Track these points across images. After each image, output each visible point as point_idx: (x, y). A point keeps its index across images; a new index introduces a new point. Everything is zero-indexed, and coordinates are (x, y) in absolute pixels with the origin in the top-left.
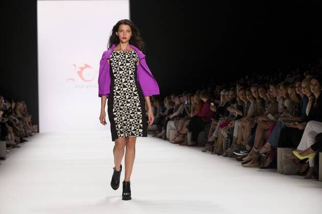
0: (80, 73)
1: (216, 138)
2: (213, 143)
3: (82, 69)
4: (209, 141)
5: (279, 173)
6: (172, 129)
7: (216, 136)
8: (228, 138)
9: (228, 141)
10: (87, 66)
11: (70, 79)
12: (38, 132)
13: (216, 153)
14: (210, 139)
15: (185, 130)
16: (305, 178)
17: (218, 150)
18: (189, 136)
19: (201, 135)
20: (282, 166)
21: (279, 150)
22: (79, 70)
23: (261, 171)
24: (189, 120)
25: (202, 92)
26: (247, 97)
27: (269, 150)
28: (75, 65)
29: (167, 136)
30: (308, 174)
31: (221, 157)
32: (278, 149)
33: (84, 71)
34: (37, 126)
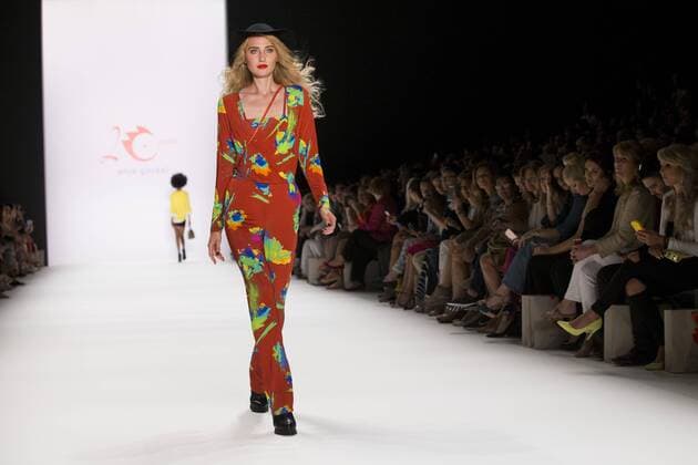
0: (128, 145)
1: (401, 276)
2: (393, 284)
3: (132, 135)
4: (385, 281)
5: (526, 345)
6: (313, 257)
7: (400, 272)
8: (423, 274)
9: (423, 281)
10: (142, 130)
11: (107, 157)
12: (46, 264)
13: (401, 306)
14: (389, 278)
15: (340, 260)
16: (578, 356)
17: (404, 299)
18: (347, 271)
19: (371, 268)
20: (531, 333)
21: (525, 299)
22: (127, 138)
23: (491, 342)
24: (346, 240)
25: (373, 181)
26: (463, 191)
27: (507, 299)
28: (118, 128)
29: (304, 272)
30: (583, 348)
31: (410, 313)
32: (523, 297)
33: (136, 139)
34: (43, 252)
